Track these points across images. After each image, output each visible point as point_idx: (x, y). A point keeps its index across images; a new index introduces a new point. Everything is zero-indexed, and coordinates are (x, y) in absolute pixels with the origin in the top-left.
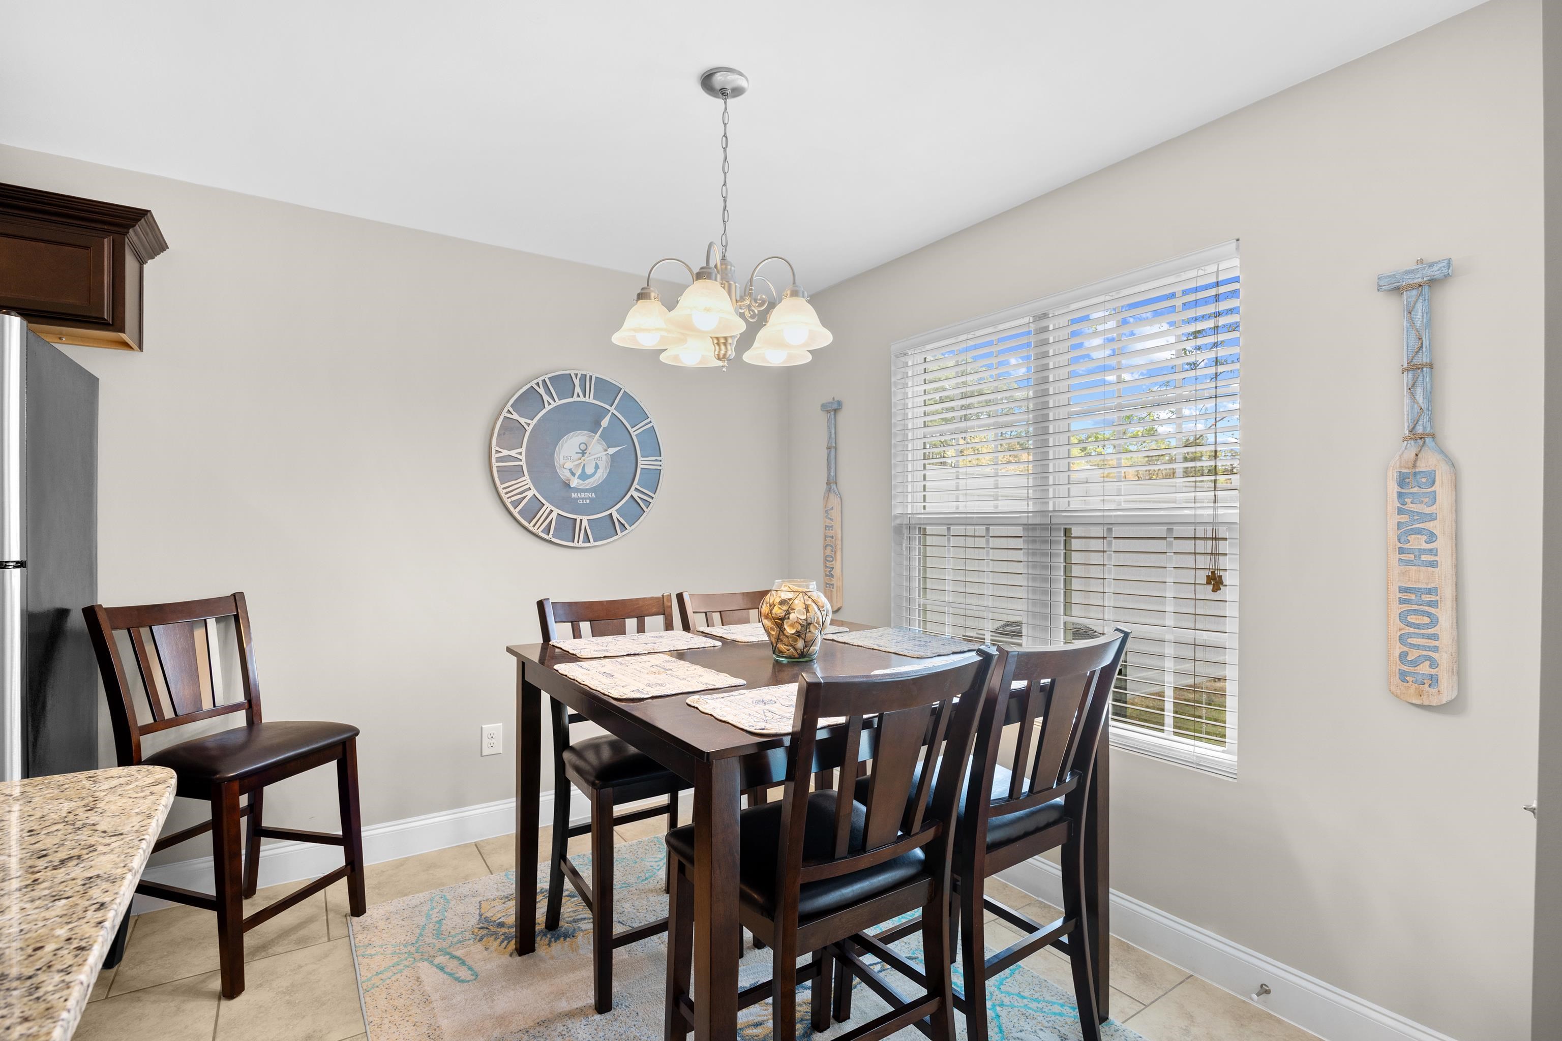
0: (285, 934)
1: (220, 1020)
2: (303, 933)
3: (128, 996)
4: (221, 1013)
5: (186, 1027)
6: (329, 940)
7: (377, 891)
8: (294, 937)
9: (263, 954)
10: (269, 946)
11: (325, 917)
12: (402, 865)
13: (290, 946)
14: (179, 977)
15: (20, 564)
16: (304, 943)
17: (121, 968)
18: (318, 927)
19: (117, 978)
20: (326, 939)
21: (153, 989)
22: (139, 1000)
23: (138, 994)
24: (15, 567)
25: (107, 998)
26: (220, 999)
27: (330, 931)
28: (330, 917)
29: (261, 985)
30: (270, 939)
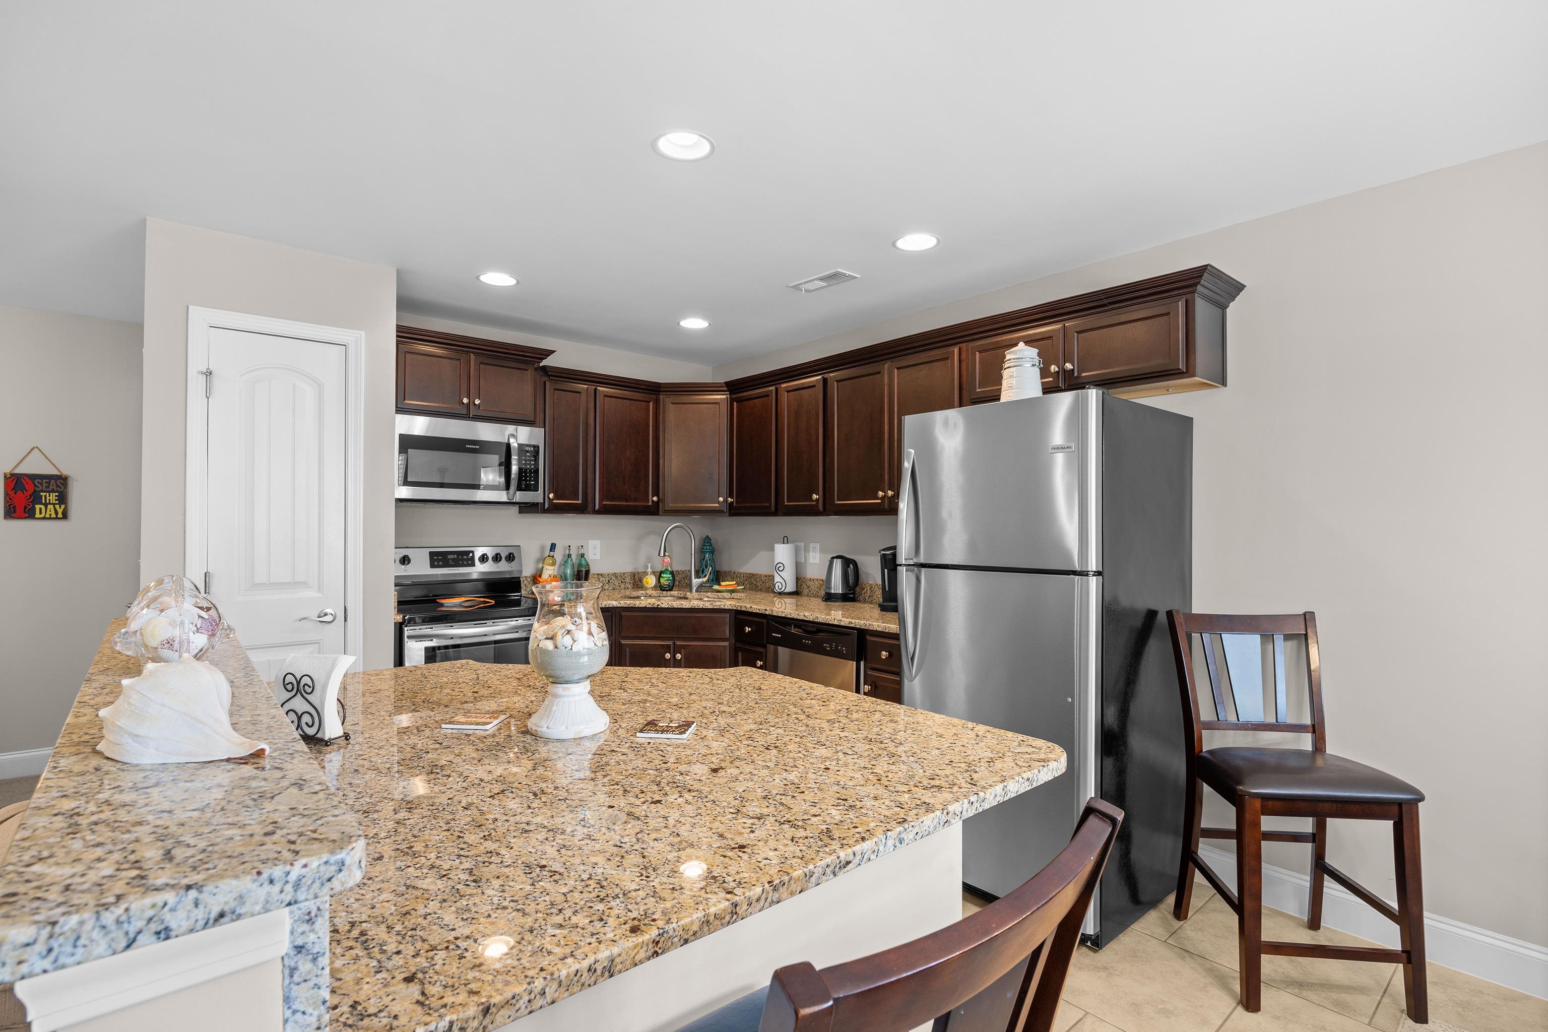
0: (1326, 986)
1: (1228, 1022)
2: (1347, 997)
3: (1177, 949)
4: (1232, 1017)
5: (1202, 1006)
6: (1369, 1024)
7: (1460, 1009)
8: (1335, 996)
9: (1296, 991)
10: (1306, 988)
11: (1379, 998)
12: (1514, 1000)
13: (1325, 1001)
14: (1219, 962)
15: (1098, 573)
16: (1341, 1008)
17: (1185, 925)
18: (1366, 1003)
19: (1179, 931)
20: (1367, 1021)
21: (1196, 957)
22: (1183, 958)
23: (1185, 954)
24: (1093, 575)
25: (1165, 941)
26: (1238, 1004)
27: (1377, 1016)
28: (1385, 1000)
29: (1277, 1018)
30: (1311, 981)
